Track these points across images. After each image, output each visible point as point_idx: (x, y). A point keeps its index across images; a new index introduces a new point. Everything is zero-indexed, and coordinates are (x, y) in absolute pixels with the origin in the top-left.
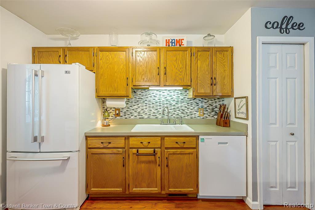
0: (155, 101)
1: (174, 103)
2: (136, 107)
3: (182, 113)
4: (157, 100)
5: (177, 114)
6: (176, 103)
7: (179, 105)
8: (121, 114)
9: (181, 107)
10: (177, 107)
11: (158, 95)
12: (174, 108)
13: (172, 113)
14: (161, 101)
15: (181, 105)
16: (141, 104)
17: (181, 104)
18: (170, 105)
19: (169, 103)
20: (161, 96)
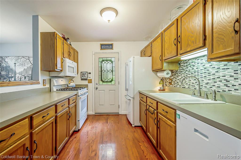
0: (193, 70)
1: (213, 71)
2: (180, 77)
3: (226, 85)
4: (196, 69)
5: (218, 86)
6: (216, 71)
7: (221, 74)
8: (173, 83)
9: (223, 76)
10: (218, 76)
11: (196, 64)
12: (213, 78)
13: (211, 84)
14: (199, 70)
15: (223, 74)
16: (183, 75)
17: (223, 71)
18: (209, 74)
19: (207, 71)
20: (200, 64)
